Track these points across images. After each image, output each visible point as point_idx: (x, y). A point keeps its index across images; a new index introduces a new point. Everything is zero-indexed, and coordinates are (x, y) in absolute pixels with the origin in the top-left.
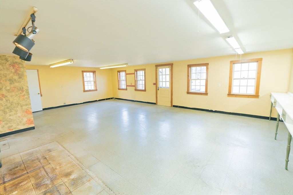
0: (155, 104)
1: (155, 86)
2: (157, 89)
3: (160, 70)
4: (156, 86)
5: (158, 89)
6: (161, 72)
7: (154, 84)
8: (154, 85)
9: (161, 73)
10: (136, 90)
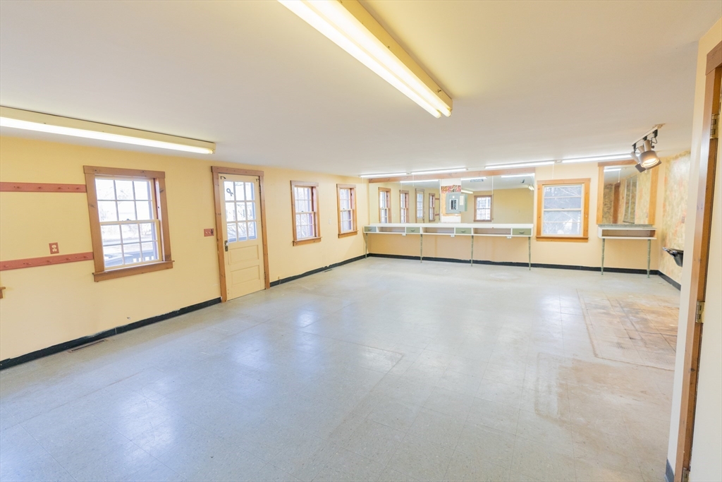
0: (218, 301)
1: (212, 239)
2: (221, 247)
3: (228, 185)
4: (219, 240)
5: (226, 248)
6: (232, 191)
7: (209, 232)
8: (206, 235)
9: (231, 194)
10: (100, 274)
